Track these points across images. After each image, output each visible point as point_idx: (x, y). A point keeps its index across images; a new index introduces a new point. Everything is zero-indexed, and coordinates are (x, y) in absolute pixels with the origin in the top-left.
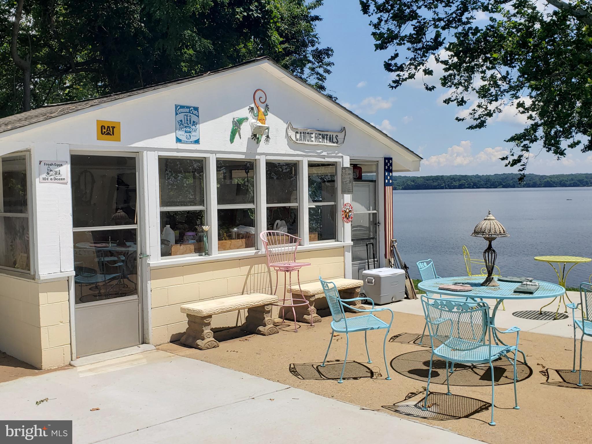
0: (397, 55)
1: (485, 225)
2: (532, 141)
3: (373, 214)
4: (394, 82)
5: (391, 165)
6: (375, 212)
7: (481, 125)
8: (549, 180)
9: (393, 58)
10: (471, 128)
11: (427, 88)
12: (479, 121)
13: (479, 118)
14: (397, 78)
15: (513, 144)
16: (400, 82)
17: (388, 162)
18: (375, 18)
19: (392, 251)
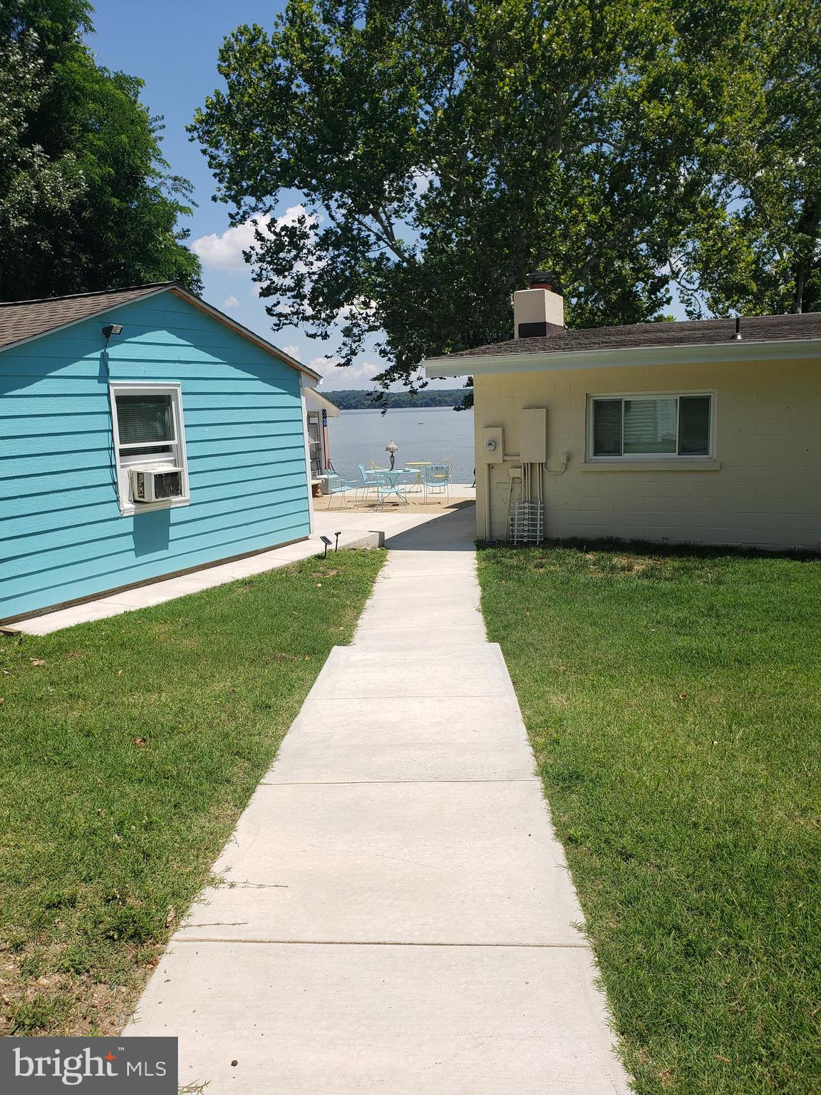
0: (278, 303)
1: (390, 446)
2: (392, 381)
3: (316, 444)
4: (275, 325)
5: (326, 414)
6: (317, 442)
7: (348, 363)
8: (397, 398)
9: (275, 305)
10: (339, 365)
11: (307, 335)
12: (346, 359)
13: (346, 357)
14: (278, 322)
15: (377, 382)
16: (281, 326)
17: (324, 411)
18: (256, 267)
19: (329, 465)
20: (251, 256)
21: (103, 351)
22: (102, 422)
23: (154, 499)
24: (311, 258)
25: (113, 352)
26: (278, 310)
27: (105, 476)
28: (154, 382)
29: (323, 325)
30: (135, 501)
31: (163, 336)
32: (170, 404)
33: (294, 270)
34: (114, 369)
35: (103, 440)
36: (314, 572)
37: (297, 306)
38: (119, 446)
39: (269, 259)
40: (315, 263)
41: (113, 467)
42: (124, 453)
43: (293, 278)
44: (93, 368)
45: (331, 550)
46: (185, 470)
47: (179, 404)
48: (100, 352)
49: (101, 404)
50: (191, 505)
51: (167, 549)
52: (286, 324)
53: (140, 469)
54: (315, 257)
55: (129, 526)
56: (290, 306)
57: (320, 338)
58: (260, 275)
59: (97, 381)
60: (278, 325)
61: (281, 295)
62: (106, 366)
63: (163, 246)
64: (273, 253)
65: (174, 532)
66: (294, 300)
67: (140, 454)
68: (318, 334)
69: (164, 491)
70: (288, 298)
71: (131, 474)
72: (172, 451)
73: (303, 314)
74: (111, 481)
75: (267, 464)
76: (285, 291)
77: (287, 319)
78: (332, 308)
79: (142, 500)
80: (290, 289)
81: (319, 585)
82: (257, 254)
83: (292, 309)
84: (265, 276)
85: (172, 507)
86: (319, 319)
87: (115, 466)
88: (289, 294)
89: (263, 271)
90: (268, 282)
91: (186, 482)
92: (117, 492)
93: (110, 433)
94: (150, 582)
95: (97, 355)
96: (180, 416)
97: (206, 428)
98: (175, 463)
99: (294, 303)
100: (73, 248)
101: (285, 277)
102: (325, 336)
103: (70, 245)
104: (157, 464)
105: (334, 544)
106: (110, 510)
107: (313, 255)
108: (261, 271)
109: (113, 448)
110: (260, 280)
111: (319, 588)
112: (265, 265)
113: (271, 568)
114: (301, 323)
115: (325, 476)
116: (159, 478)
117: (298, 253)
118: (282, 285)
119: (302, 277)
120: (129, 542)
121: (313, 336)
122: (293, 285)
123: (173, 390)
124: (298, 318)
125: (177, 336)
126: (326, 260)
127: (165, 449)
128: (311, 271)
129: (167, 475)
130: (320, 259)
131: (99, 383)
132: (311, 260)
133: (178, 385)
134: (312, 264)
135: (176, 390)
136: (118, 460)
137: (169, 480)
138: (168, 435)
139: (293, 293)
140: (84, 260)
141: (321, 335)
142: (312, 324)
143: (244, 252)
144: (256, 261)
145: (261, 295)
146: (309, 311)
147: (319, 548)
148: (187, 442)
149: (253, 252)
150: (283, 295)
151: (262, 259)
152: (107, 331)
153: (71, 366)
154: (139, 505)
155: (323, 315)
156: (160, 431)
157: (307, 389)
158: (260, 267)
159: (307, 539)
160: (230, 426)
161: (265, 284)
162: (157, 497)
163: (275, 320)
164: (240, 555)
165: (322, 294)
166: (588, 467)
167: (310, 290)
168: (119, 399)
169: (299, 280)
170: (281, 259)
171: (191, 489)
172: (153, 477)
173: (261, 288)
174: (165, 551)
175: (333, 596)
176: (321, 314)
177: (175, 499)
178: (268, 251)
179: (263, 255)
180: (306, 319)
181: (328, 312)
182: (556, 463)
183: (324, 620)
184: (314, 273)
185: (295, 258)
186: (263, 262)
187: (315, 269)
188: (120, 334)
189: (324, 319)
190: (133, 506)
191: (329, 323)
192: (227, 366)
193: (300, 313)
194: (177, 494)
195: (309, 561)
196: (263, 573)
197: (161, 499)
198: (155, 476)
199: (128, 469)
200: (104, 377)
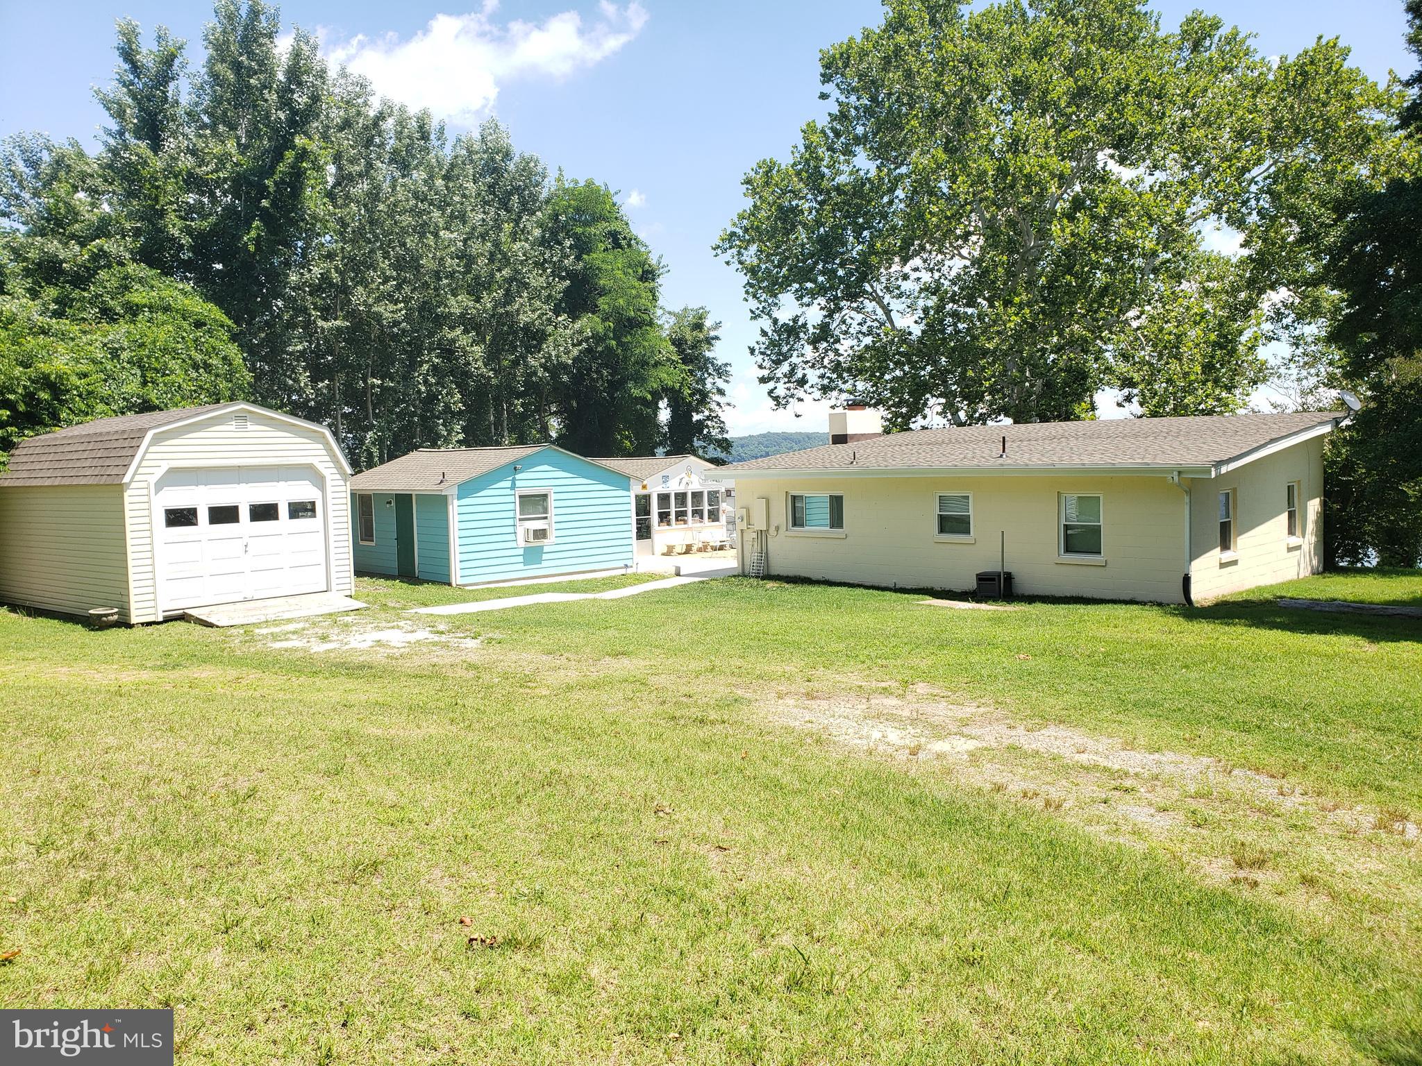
21: (513, 476)
22: (511, 506)
23: (533, 540)
25: (518, 477)
27: (511, 529)
28: (539, 489)
30: (525, 541)
31: (546, 467)
32: (547, 498)
34: (518, 484)
35: (511, 514)
38: (518, 517)
41: (515, 525)
42: (520, 520)
44: (508, 484)
46: (551, 528)
47: (552, 497)
49: (511, 499)
50: (553, 545)
51: (541, 564)
53: (528, 527)
55: (521, 552)
62: (514, 483)
65: (545, 556)
67: (529, 520)
69: (539, 538)
71: (523, 528)
72: (546, 519)
74: (514, 532)
79: (528, 540)
85: (543, 545)
91: (551, 534)
92: (516, 537)
93: (515, 511)
95: (511, 478)
96: (552, 503)
98: (546, 524)
104: (537, 525)
106: (513, 545)
109: (516, 518)
116: (537, 531)
120: (521, 559)
123: (549, 491)
125: (553, 467)
127: (543, 518)
129: (541, 530)
131: (511, 490)
133: (552, 489)
135: (551, 491)
136: (518, 523)
137: (542, 533)
138: (545, 511)
148: (553, 515)
152: (516, 469)
153: (499, 483)
154: (527, 543)
156: (541, 510)
162: (535, 540)
166: (788, 533)
168: (520, 497)
171: (553, 537)
172: (535, 531)
174: (539, 565)
177: (544, 541)
182: (772, 531)
188: (521, 469)
190: (523, 543)
192: (581, 478)
194: (545, 539)
197: (537, 541)
200: (513, 487)
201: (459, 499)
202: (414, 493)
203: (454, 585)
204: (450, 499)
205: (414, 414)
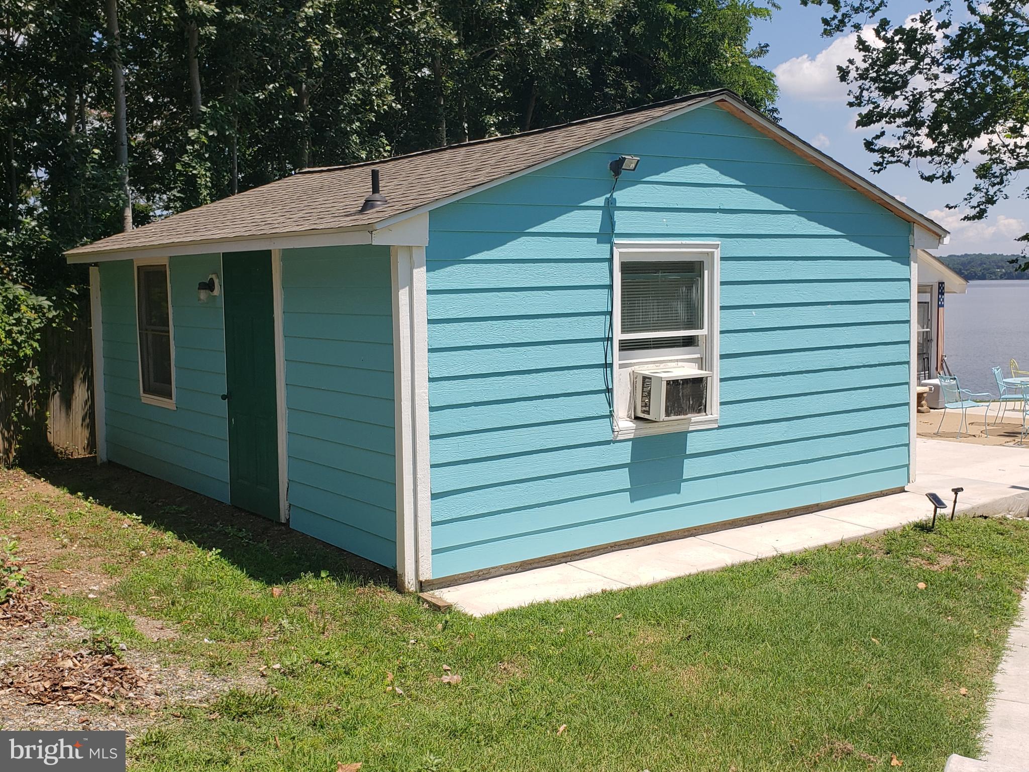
0: (883, 134)
3: (927, 332)
4: (876, 164)
5: (944, 288)
6: (928, 330)
7: (979, 215)
9: (877, 137)
10: (968, 218)
11: (922, 177)
12: (978, 209)
13: (978, 206)
14: (881, 160)
16: (884, 165)
17: (941, 285)
18: (855, 87)
19: (942, 364)
20: (849, 72)
21: (608, 195)
22: (598, 301)
23: (663, 416)
24: (935, 70)
25: (622, 197)
26: (880, 143)
27: (595, 379)
28: (679, 242)
29: (946, 163)
30: (637, 418)
31: (701, 172)
32: (701, 275)
33: (909, 88)
34: (622, 222)
35: (597, 326)
36: (912, 555)
37: (909, 137)
38: (618, 336)
39: (875, 75)
40: (942, 75)
41: (607, 366)
42: (626, 346)
43: (906, 98)
44: (591, 220)
45: (943, 516)
46: (715, 375)
47: (715, 274)
48: (604, 197)
49: (597, 274)
50: (720, 428)
51: (679, 493)
52: (891, 162)
53: (647, 370)
54: (941, 68)
55: (624, 454)
56: (899, 138)
57: (940, 180)
58: (859, 98)
59: (596, 239)
60: (880, 164)
61: (887, 122)
62: (611, 218)
63: (730, 65)
64: (882, 66)
65: (690, 468)
66: (906, 129)
67: (650, 348)
68: (938, 175)
69: (680, 406)
70: (898, 126)
71: (634, 375)
72: (698, 346)
73: (918, 147)
74: (604, 388)
75: (845, 368)
76: (892, 116)
77: (893, 156)
78: (962, 138)
79: (646, 416)
80: (901, 114)
81: (922, 585)
82: (857, 69)
83: (902, 141)
84: (867, 99)
85: (690, 429)
86: (940, 155)
87: (611, 365)
88: (899, 121)
89: (864, 92)
90: (871, 107)
91: (715, 393)
92: (610, 404)
93: (608, 317)
94: (650, 541)
95: (600, 201)
96: (714, 293)
97: (754, 312)
98: (701, 363)
99: (905, 132)
100: (618, 75)
101: (895, 97)
102: (948, 178)
103: (615, 72)
104: (674, 364)
105: (950, 505)
106: (599, 430)
107: (939, 65)
108: (862, 92)
109: (610, 339)
110: (859, 105)
111: (921, 592)
112: (867, 83)
113: (839, 538)
114: (914, 160)
115: (936, 381)
116: (673, 385)
117: (917, 64)
118: (890, 109)
119: (921, 96)
120: (623, 478)
121: (930, 179)
122: (906, 108)
123: (707, 253)
124: (910, 154)
125: (722, 173)
126: (959, 71)
127: (689, 342)
128: (934, 88)
129: (686, 381)
130: (949, 70)
131: (598, 242)
132: (935, 72)
133: (716, 246)
134: (936, 77)
135: (713, 253)
136: (616, 356)
137: (688, 390)
138: (694, 321)
139: (905, 120)
140: (630, 89)
141: (942, 176)
142: (930, 162)
143: (840, 68)
144: (856, 79)
145: (859, 124)
146: (928, 144)
147: (924, 511)
148: (722, 332)
149: (851, 67)
150: (890, 123)
151: (863, 76)
152: (617, 167)
153: (561, 218)
154: (642, 424)
155: (948, 149)
156: (682, 315)
157: (920, 252)
158: (860, 87)
159: (902, 490)
160: (791, 308)
161: (865, 110)
162: (668, 414)
163: (877, 157)
164: (791, 510)
165: (948, 120)
167: (931, 115)
168: (626, 268)
169: (916, 103)
170: (891, 73)
171: (722, 404)
172: (665, 383)
173: (860, 115)
174: (676, 494)
175: (947, 611)
176: (944, 147)
177: (695, 418)
178: (872, 65)
179: (867, 70)
180: (921, 154)
181: (954, 145)
183: (930, 667)
184: (938, 91)
185: (912, 71)
186: (865, 79)
187: (940, 84)
188: (634, 170)
189: (948, 155)
190: (631, 425)
191: (955, 160)
192: (794, 216)
193: (914, 146)
194: (699, 411)
195: (904, 532)
196: (826, 546)
197: (673, 417)
198: (668, 383)
199: (630, 369)
200: (607, 234)
201: (433, 265)
202: (276, 247)
203: (410, 581)
204: (400, 263)
205: (296, 105)
